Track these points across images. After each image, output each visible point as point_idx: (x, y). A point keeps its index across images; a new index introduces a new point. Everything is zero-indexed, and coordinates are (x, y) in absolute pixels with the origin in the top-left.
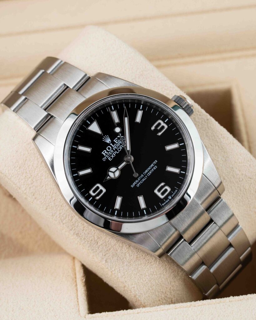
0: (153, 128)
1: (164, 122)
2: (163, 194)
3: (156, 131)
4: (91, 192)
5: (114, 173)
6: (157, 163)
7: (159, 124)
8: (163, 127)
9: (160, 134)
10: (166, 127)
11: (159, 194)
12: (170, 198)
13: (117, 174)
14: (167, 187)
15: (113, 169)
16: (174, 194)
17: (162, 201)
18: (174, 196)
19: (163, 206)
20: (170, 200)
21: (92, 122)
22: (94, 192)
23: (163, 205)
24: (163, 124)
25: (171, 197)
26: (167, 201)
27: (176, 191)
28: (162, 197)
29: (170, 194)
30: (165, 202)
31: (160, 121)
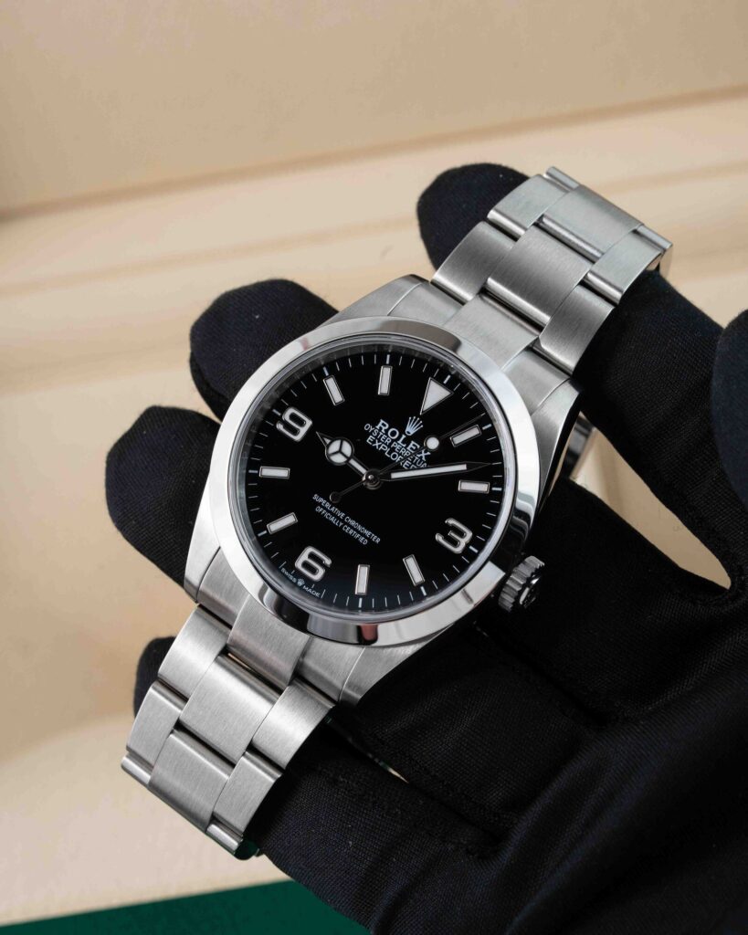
0: (451, 522)
1: (467, 545)
2: (305, 565)
3: (445, 530)
4: (291, 411)
5: (339, 451)
6: (375, 543)
7: (462, 534)
8: (455, 543)
9: (439, 538)
10: (458, 550)
11: (304, 557)
12: (300, 583)
13: (339, 459)
14: (321, 572)
15: (347, 449)
16: (310, 591)
17: (291, 567)
18: (305, 590)
19: (280, 570)
20: (295, 585)
21: (448, 386)
22: (293, 417)
23: (283, 570)
24: (463, 542)
25: (302, 586)
26: (291, 577)
27: (317, 594)
28: (299, 564)
29: (308, 582)
30: (290, 572)
31: (469, 535)
